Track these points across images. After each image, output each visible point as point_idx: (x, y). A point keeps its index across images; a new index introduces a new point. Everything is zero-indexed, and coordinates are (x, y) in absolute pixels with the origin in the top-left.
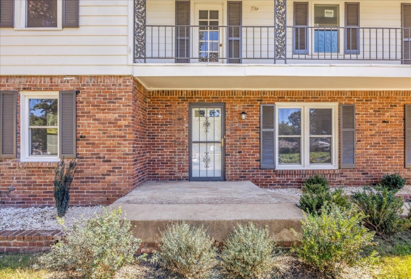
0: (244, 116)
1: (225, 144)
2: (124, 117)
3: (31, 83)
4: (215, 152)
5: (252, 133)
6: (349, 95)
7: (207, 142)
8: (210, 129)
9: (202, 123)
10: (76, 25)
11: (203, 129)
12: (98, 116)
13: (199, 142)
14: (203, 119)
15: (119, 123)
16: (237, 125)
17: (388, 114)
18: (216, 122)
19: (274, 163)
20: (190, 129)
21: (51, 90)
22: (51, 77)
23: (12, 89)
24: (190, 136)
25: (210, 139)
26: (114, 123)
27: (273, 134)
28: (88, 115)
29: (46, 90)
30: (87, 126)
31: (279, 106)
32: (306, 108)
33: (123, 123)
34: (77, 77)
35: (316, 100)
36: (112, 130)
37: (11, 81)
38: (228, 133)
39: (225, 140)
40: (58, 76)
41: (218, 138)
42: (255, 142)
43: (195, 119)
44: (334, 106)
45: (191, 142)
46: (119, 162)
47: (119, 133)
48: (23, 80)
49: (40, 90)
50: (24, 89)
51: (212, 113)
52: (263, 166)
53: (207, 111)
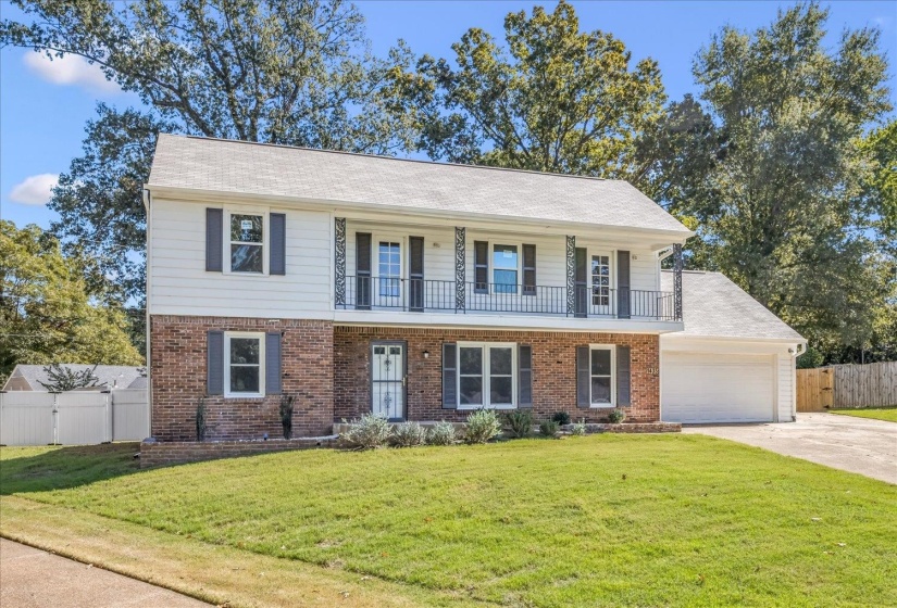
0: (426, 355)
1: (407, 384)
2: (325, 357)
3: (237, 323)
4: (396, 392)
5: (433, 372)
6: (526, 335)
7: (388, 381)
8: (391, 367)
9: (383, 361)
10: (282, 272)
11: (384, 367)
12: (301, 356)
13: (380, 381)
14: (384, 357)
15: (321, 362)
16: (419, 364)
17: (561, 355)
18: (397, 360)
19: (455, 403)
20: (371, 367)
21: (257, 331)
22: (257, 319)
23: (218, 329)
24: (370, 375)
25: (392, 378)
26: (317, 363)
27: (454, 373)
28: (293, 355)
29: (252, 330)
30: (291, 364)
31: (461, 344)
32: (487, 347)
33: (325, 362)
34: (282, 320)
35: (496, 339)
36: (315, 369)
37: (217, 322)
38: (410, 372)
39: (407, 379)
40: (264, 319)
41: (399, 377)
42: (438, 382)
43: (375, 357)
44: (513, 346)
45: (371, 381)
46: (321, 398)
47: (321, 371)
48: (230, 321)
49: (246, 330)
50: (231, 329)
51: (394, 352)
52: (445, 406)
53: (387, 348)
